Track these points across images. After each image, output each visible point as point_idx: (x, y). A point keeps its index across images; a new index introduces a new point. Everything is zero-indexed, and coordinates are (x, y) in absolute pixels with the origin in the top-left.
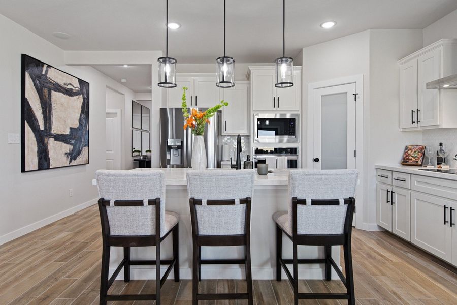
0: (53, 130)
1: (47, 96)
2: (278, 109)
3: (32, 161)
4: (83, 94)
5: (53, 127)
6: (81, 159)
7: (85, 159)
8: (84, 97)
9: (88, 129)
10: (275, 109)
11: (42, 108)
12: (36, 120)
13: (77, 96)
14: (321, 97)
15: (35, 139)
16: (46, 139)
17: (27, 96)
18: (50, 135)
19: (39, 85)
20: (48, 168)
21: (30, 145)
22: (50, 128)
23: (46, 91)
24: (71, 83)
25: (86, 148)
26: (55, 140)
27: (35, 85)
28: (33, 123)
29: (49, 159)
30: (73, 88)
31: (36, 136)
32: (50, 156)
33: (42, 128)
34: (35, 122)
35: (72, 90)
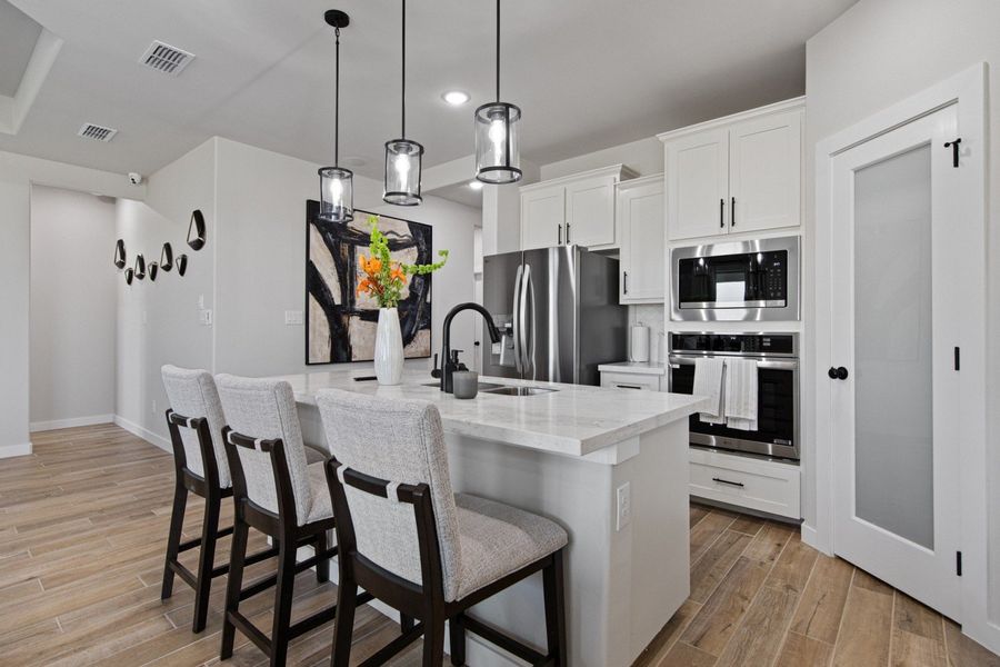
0: (357, 303)
1: (347, 254)
2: (735, 229)
3: (322, 349)
4: (418, 245)
5: (358, 300)
6: (413, 350)
7: (423, 349)
8: (419, 250)
9: (428, 300)
10: (725, 230)
11: (338, 272)
12: (327, 290)
13: (406, 250)
14: (852, 173)
15: (325, 318)
16: (345, 318)
17: (312, 258)
18: (352, 312)
19: (332, 240)
20: (349, 360)
21: (317, 328)
22: (353, 302)
23: (345, 248)
24: (393, 229)
25: (427, 332)
26: (362, 319)
27: (326, 240)
28: (323, 296)
29: (351, 348)
30: (398, 238)
31: (327, 314)
32: (351, 343)
33: (338, 301)
34: (325, 294)
35: (395, 240)
